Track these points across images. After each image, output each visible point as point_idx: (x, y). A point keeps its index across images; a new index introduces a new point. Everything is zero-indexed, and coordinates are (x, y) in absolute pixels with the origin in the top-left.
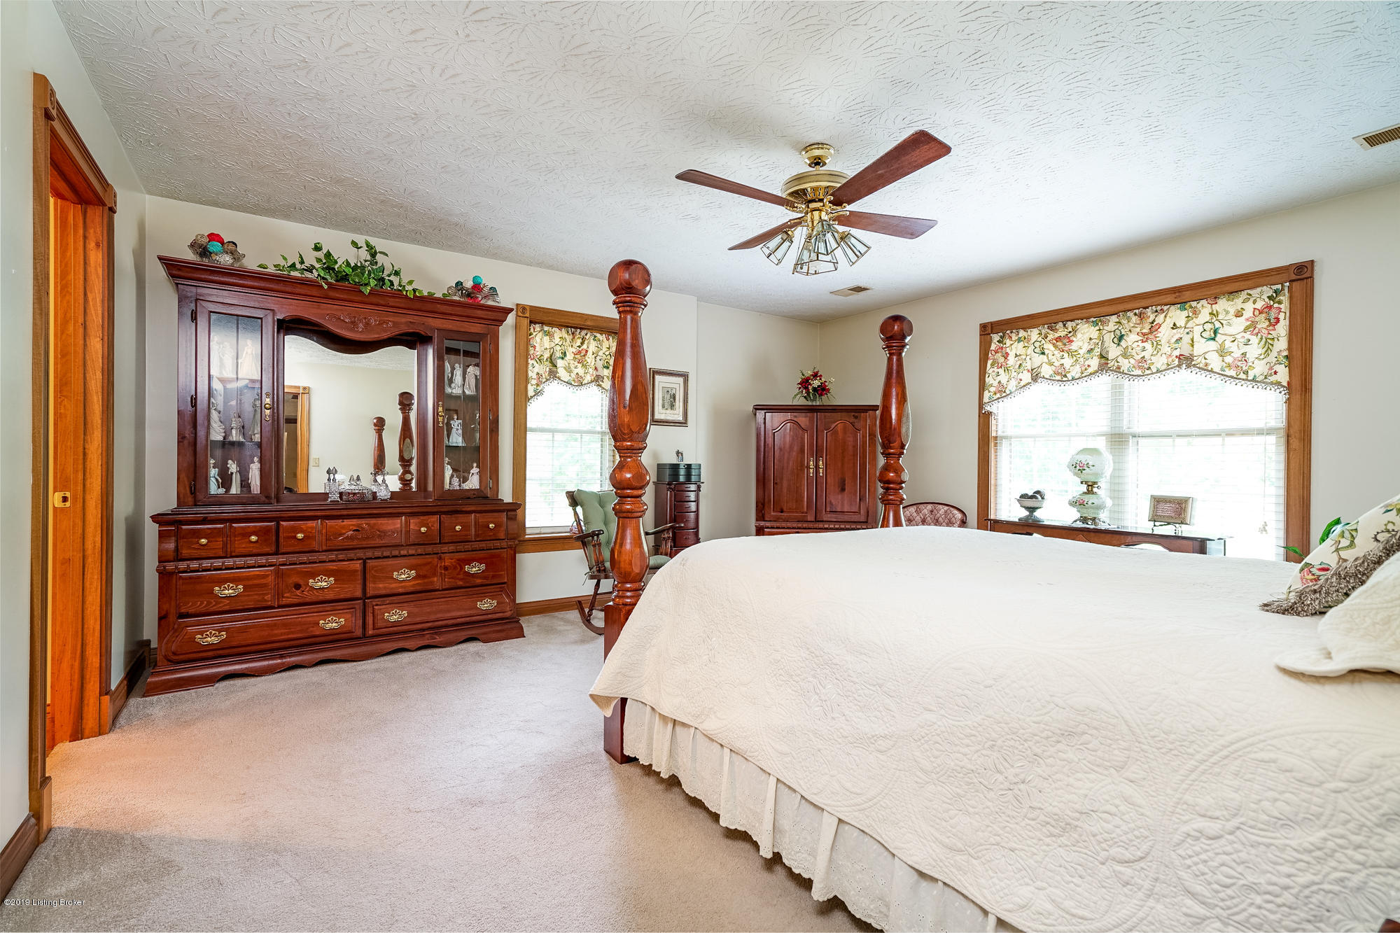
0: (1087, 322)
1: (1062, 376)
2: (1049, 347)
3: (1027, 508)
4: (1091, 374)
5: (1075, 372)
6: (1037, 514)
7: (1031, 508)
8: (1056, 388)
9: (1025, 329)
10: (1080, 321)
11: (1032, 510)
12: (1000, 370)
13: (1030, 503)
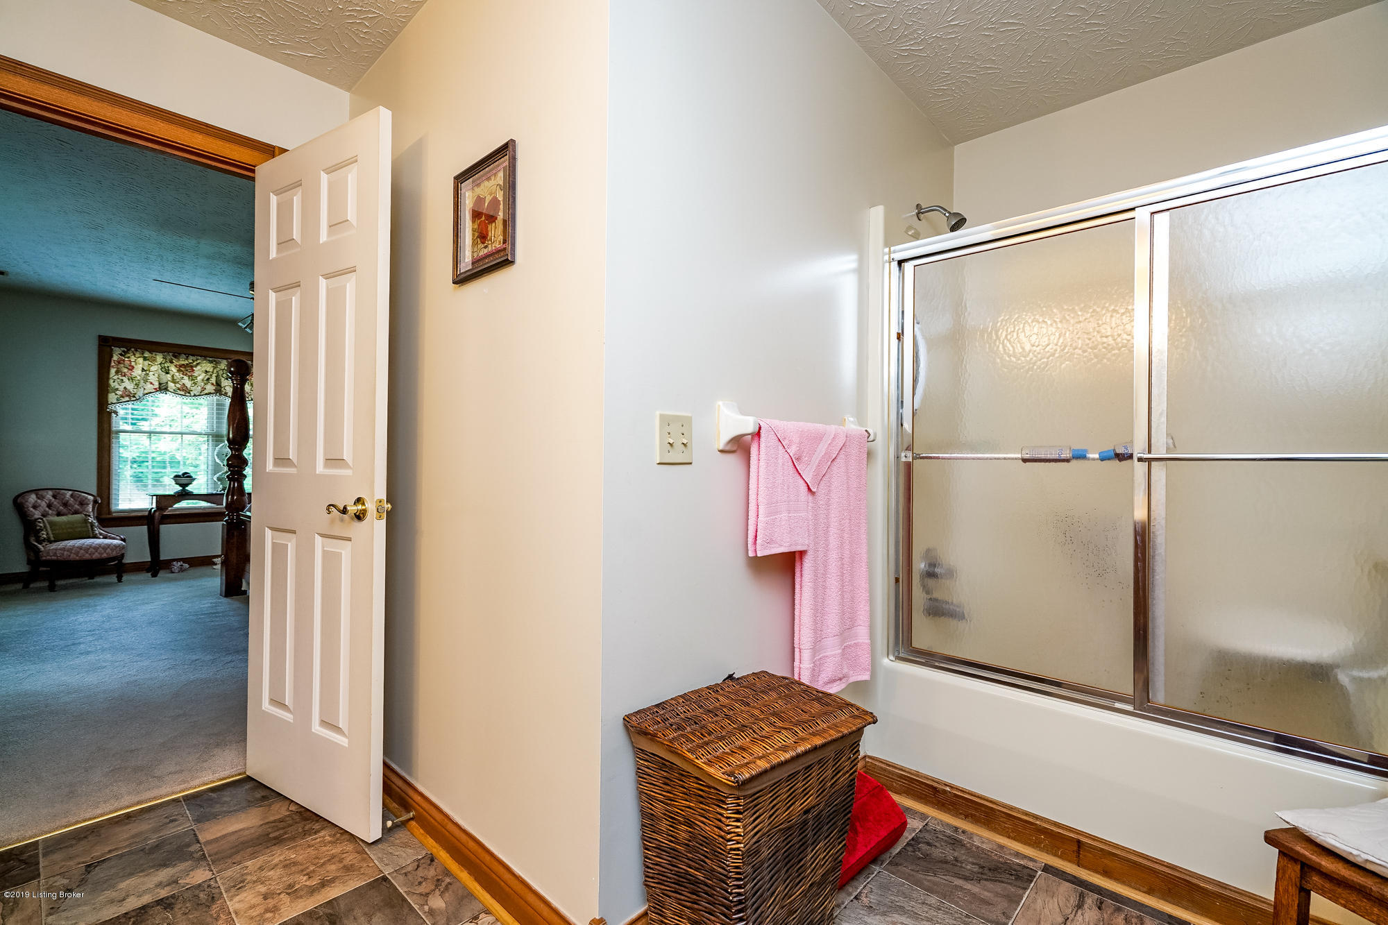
0: (205, 359)
1: (186, 391)
2: (173, 369)
3: (181, 485)
4: (206, 394)
5: (197, 390)
6: (189, 488)
7: (184, 484)
8: (179, 399)
9: (151, 352)
10: (199, 358)
11: (184, 486)
12: (124, 378)
13: (184, 481)
